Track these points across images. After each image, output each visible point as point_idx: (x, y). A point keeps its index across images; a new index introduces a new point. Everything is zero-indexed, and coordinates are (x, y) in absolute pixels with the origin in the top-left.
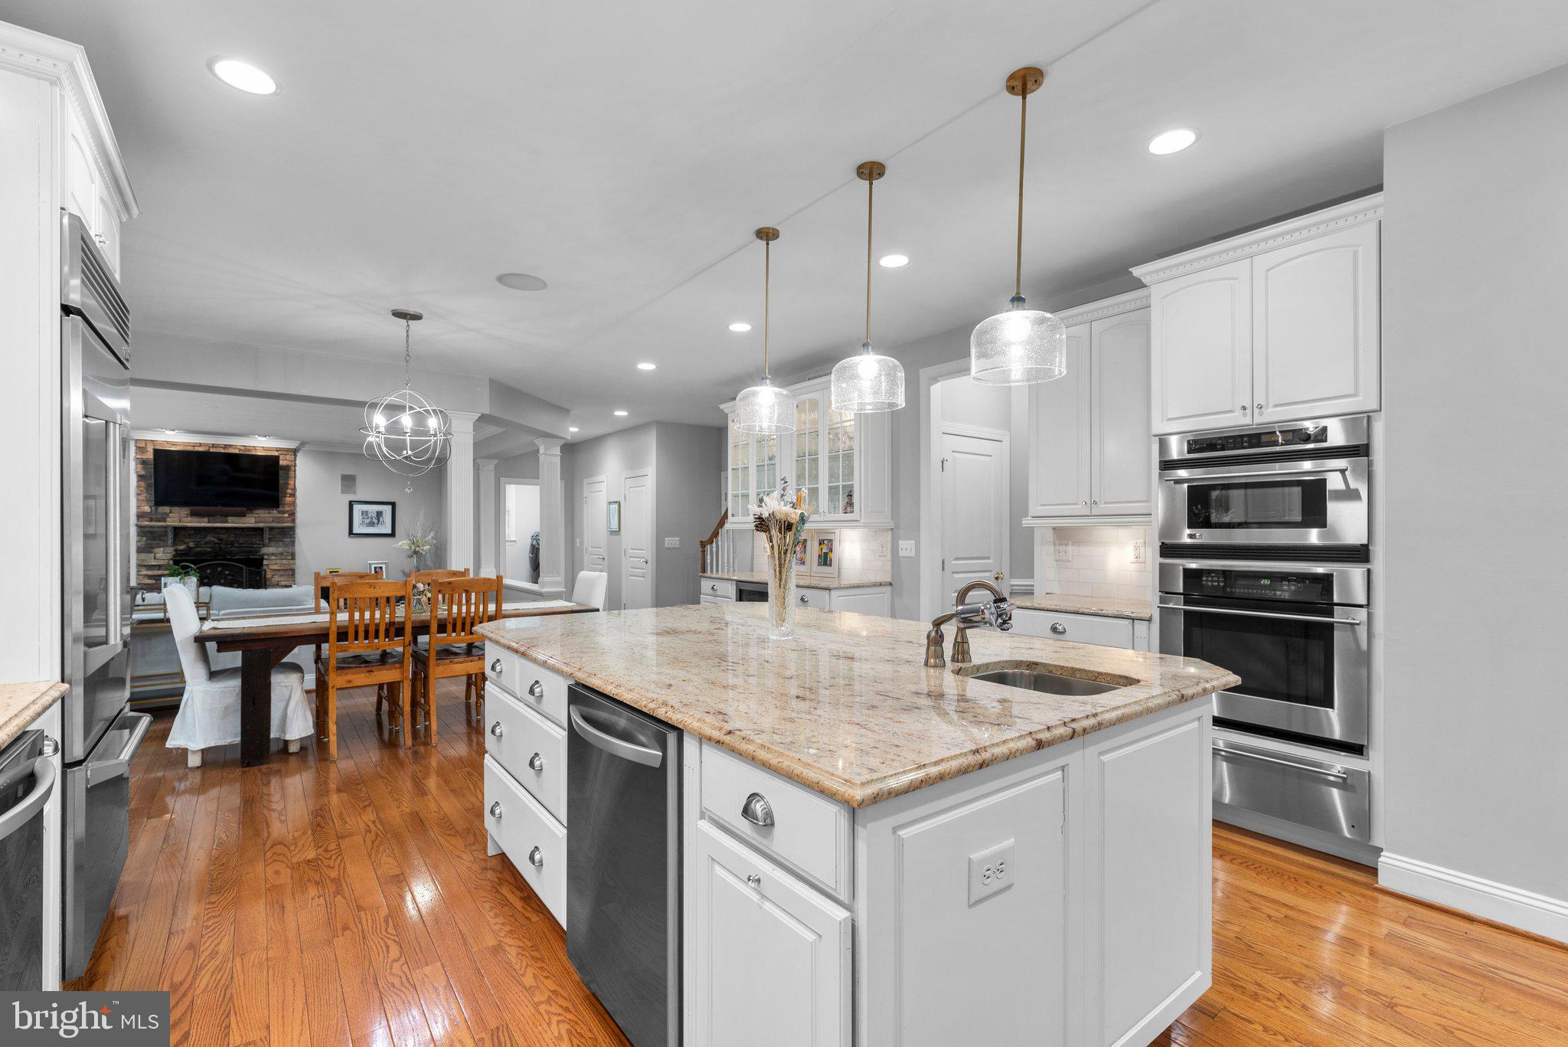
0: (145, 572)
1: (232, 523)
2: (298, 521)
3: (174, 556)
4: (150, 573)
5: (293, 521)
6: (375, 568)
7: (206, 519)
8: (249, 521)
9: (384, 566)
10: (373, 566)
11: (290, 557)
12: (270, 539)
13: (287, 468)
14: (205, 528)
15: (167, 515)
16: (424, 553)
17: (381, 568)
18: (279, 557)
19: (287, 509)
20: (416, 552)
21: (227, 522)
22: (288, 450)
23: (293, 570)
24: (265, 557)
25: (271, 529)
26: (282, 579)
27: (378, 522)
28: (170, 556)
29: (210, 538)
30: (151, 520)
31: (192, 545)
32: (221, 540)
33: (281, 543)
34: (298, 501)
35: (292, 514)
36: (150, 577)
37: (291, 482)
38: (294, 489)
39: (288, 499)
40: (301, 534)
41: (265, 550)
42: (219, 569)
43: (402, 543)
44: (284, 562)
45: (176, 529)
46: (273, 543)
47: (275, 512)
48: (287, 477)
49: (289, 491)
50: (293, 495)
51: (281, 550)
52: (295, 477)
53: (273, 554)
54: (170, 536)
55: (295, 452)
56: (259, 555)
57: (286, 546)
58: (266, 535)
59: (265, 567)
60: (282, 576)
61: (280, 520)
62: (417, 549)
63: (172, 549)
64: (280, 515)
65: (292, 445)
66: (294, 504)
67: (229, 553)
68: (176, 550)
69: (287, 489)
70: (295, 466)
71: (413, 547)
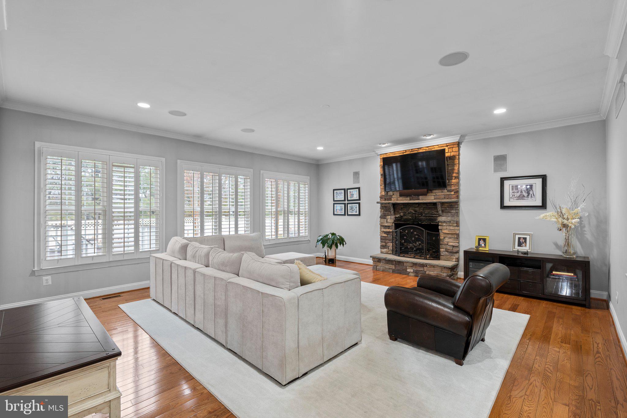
0: (382, 230)
1: (423, 200)
2: (461, 197)
3: (395, 221)
4: (385, 230)
5: (458, 197)
6: (519, 238)
7: (409, 198)
8: (430, 198)
9: (528, 237)
10: (517, 237)
11: (455, 225)
12: (443, 211)
13: (452, 158)
14: (408, 204)
15: (391, 196)
16: (573, 227)
17: (525, 239)
18: (448, 224)
19: (453, 188)
20: (565, 226)
21: (419, 199)
22: (453, 144)
23: (458, 235)
24: (440, 224)
25: (443, 203)
26: (450, 240)
27: (528, 195)
28: (392, 221)
29: (411, 210)
30: (385, 200)
31: (402, 214)
32: (415, 211)
33: (449, 214)
34: (461, 182)
35: (457, 192)
36: (385, 233)
37: (456, 168)
38: (458, 173)
39: (454, 181)
40: (463, 207)
41: (440, 219)
42: (412, 231)
43: (548, 214)
44: (451, 228)
45: (394, 205)
46: (444, 214)
47: (446, 191)
48: (454, 165)
49: (454, 175)
50: (458, 177)
51: (449, 219)
52: (459, 164)
53: (444, 222)
54: (392, 209)
55: (458, 144)
56: (436, 222)
57: (453, 216)
58: (439, 207)
59: (440, 231)
60: (450, 238)
61: (448, 197)
62: (565, 222)
63: (393, 217)
64: (448, 193)
65: (455, 139)
66: (458, 184)
67: (420, 220)
68: (396, 218)
69: (453, 173)
70: (459, 155)
71: (560, 220)
